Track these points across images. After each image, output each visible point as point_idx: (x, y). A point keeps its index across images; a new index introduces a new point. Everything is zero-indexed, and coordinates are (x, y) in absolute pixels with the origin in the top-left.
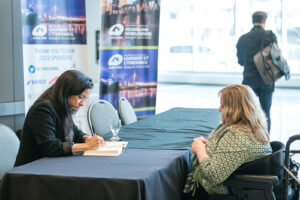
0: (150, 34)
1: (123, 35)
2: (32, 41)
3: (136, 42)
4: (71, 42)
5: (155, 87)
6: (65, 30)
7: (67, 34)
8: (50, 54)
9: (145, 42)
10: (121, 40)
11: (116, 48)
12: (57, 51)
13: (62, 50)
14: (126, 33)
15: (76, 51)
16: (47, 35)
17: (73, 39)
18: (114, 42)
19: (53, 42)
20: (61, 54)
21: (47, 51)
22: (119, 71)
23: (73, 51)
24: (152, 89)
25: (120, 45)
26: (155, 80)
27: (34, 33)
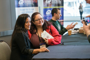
0: (60, 2)
1: (51, 3)
2: (19, 6)
3: (55, 5)
4: (32, 6)
5: (63, 22)
6: (30, 1)
7: (31, 3)
8: (25, 11)
9: (59, 5)
10: (50, 5)
11: (49, 8)
12: (27, 10)
13: (29, 9)
14: (52, 2)
15: (34, 9)
16: (24, 4)
17: (33, 5)
18: (48, 5)
19: (26, 6)
20: (29, 11)
21: (24, 10)
22: (50, 16)
23: (33, 9)
24: (62, 23)
25: (50, 6)
26: (63, 19)
27: (19, 3)
